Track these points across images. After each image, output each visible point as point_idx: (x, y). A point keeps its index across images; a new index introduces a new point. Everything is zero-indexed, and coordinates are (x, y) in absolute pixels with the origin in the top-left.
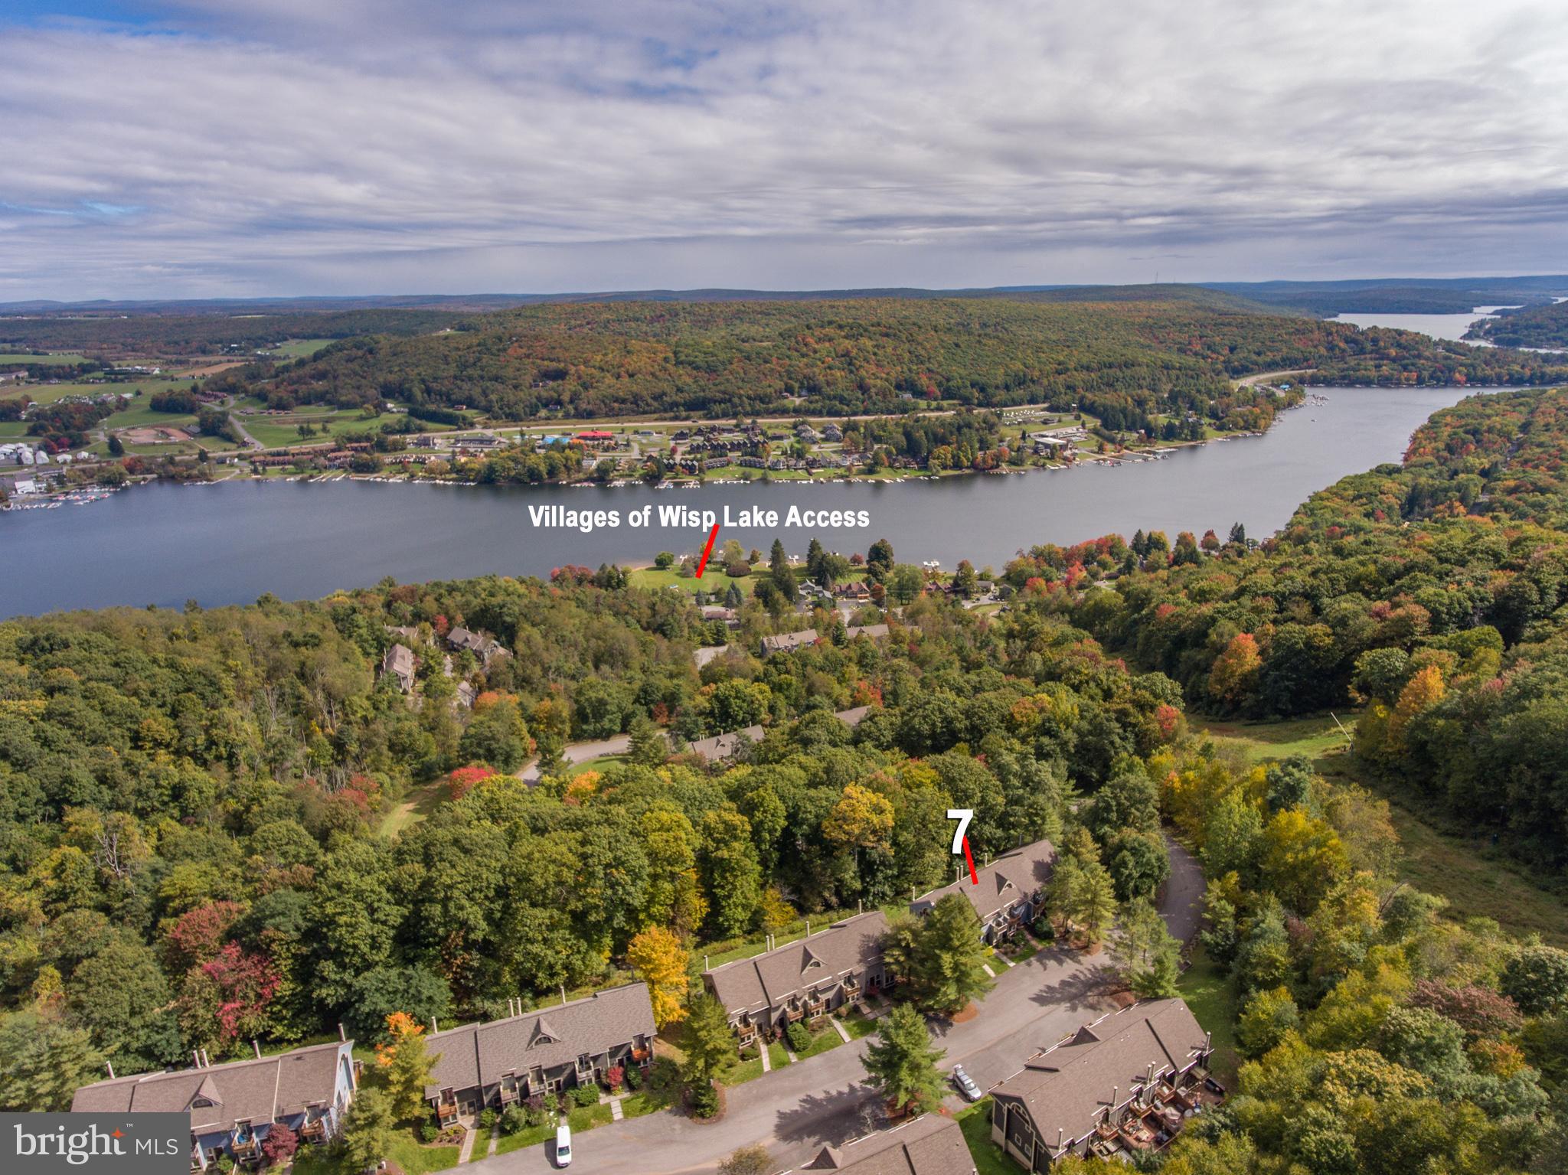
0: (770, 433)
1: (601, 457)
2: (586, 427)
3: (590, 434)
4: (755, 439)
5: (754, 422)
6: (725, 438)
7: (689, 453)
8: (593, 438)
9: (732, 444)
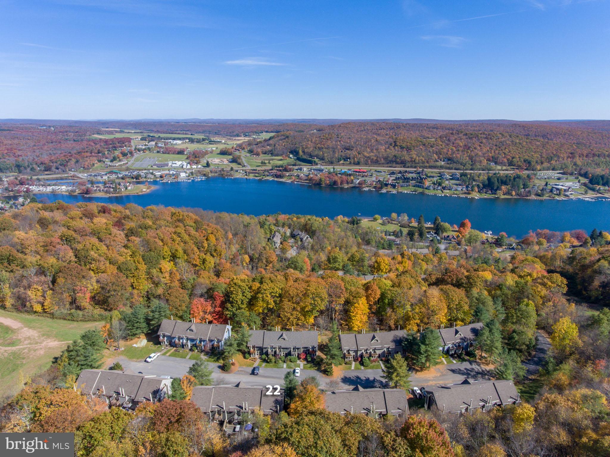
0: (429, 175)
1: (361, 179)
2: (357, 168)
3: (358, 170)
4: (422, 177)
5: (423, 170)
6: (410, 176)
7: (394, 180)
8: (359, 172)
9: (412, 178)
